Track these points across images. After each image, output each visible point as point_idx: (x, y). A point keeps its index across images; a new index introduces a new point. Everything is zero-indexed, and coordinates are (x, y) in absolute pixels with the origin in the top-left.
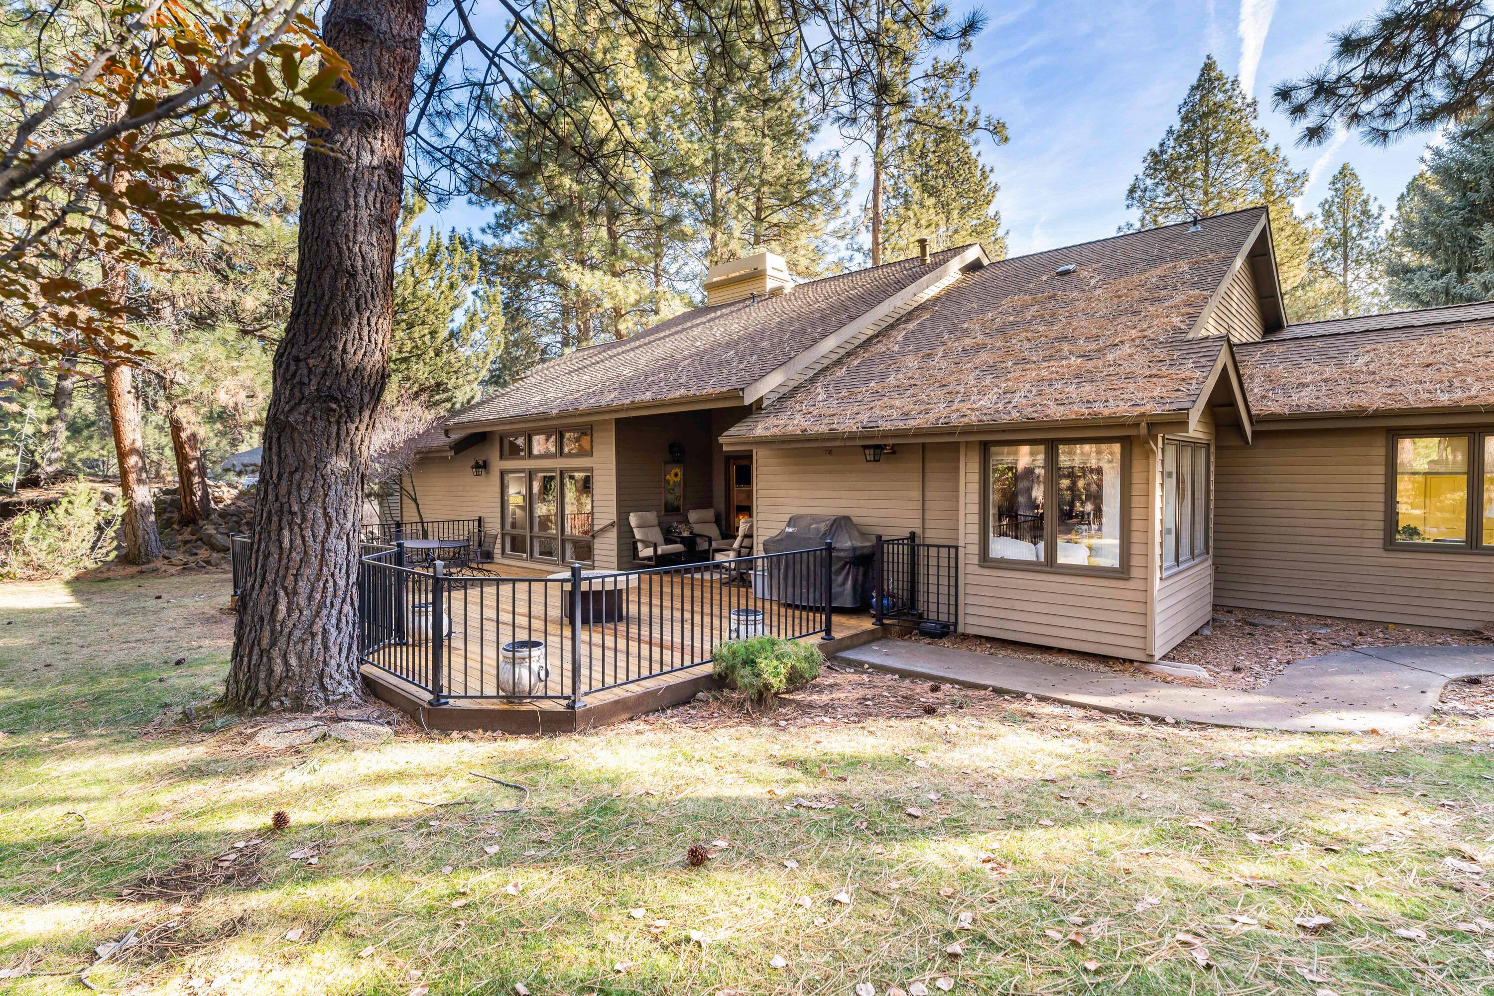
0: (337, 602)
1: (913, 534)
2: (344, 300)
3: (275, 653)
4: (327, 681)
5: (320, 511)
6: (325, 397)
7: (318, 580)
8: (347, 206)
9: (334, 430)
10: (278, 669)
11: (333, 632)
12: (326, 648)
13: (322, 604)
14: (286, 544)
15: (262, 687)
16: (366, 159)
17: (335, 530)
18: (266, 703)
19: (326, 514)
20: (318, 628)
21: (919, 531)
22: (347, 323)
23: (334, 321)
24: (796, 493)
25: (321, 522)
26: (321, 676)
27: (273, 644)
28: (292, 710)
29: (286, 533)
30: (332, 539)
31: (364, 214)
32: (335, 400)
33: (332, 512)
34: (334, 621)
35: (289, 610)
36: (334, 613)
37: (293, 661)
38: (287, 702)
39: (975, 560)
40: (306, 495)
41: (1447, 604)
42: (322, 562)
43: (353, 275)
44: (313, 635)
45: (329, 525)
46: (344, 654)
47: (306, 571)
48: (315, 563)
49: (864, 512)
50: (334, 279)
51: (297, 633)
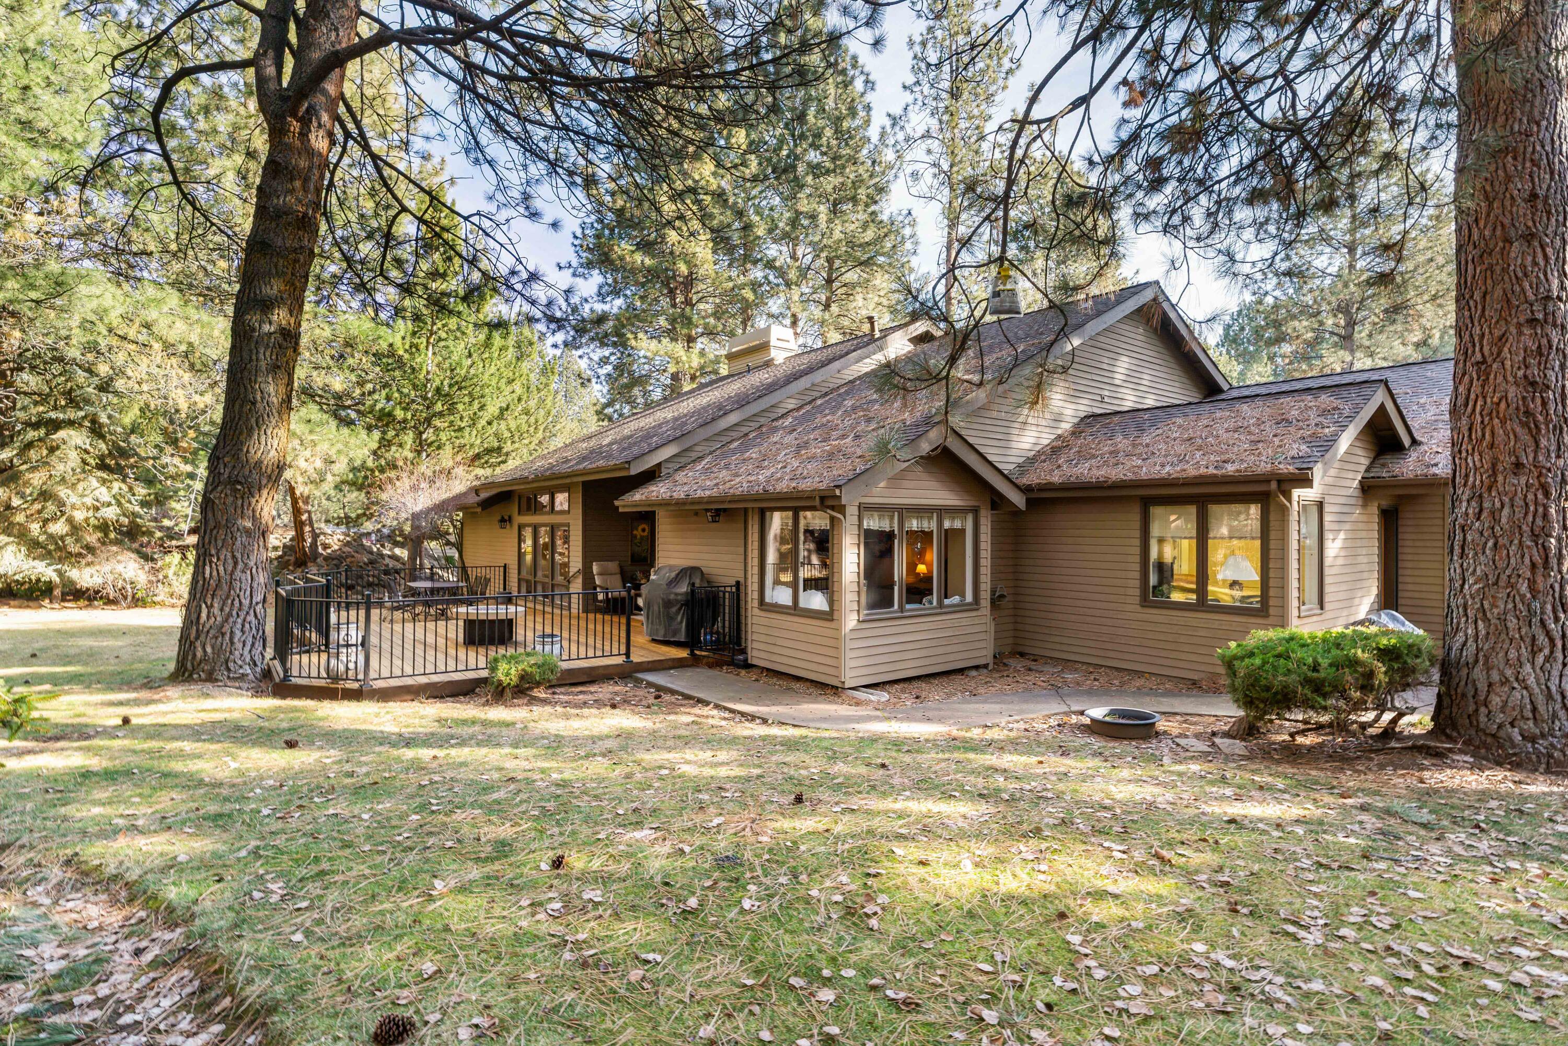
0: (242, 614)
1: (738, 583)
2: (248, 419)
3: (198, 644)
4: (231, 665)
5: (229, 555)
6: (233, 482)
7: (227, 597)
8: (251, 360)
9: (239, 502)
10: (199, 653)
11: (238, 634)
12: (232, 643)
13: (230, 614)
14: (207, 575)
15: (189, 665)
16: (266, 328)
17: (240, 566)
18: (191, 675)
19: (234, 557)
20: (227, 628)
21: (742, 580)
22: (250, 435)
23: (241, 433)
24: (678, 547)
25: (230, 561)
26: (227, 661)
27: (197, 638)
28: (206, 680)
29: (208, 569)
30: (238, 574)
31: (263, 364)
32: (240, 483)
33: (239, 556)
34: (239, 626)
35: (208, 617)
36: (240, 621)
37: (209, 650)
38: (203, 675)
39: (756, 603)
40: (220, 543)
41: (1183, 656)
42: (231, 586)
43: (254, 403)
44: (223, 634)
45: (236, 563)
46: (248, 648)
47: (219, 592)
48: (226, 588)
49: (712, 564)
50: (241, 406)
51: (212, 632)
